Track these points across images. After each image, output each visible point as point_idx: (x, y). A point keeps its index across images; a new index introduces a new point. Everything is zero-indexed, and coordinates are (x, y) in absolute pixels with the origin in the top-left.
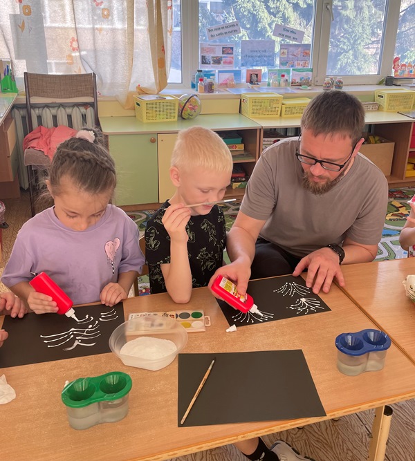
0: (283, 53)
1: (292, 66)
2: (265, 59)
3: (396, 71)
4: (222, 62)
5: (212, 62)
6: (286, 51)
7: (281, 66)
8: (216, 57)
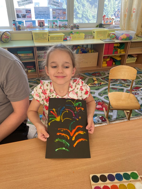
0: (54, 13)
1: (58, 19)
2: (46, 15)
3: (104, 21)
4: (26, 17)
5: (21, 17)
6: (55, 12)
7: (54, 19)
8: (23, 15)
